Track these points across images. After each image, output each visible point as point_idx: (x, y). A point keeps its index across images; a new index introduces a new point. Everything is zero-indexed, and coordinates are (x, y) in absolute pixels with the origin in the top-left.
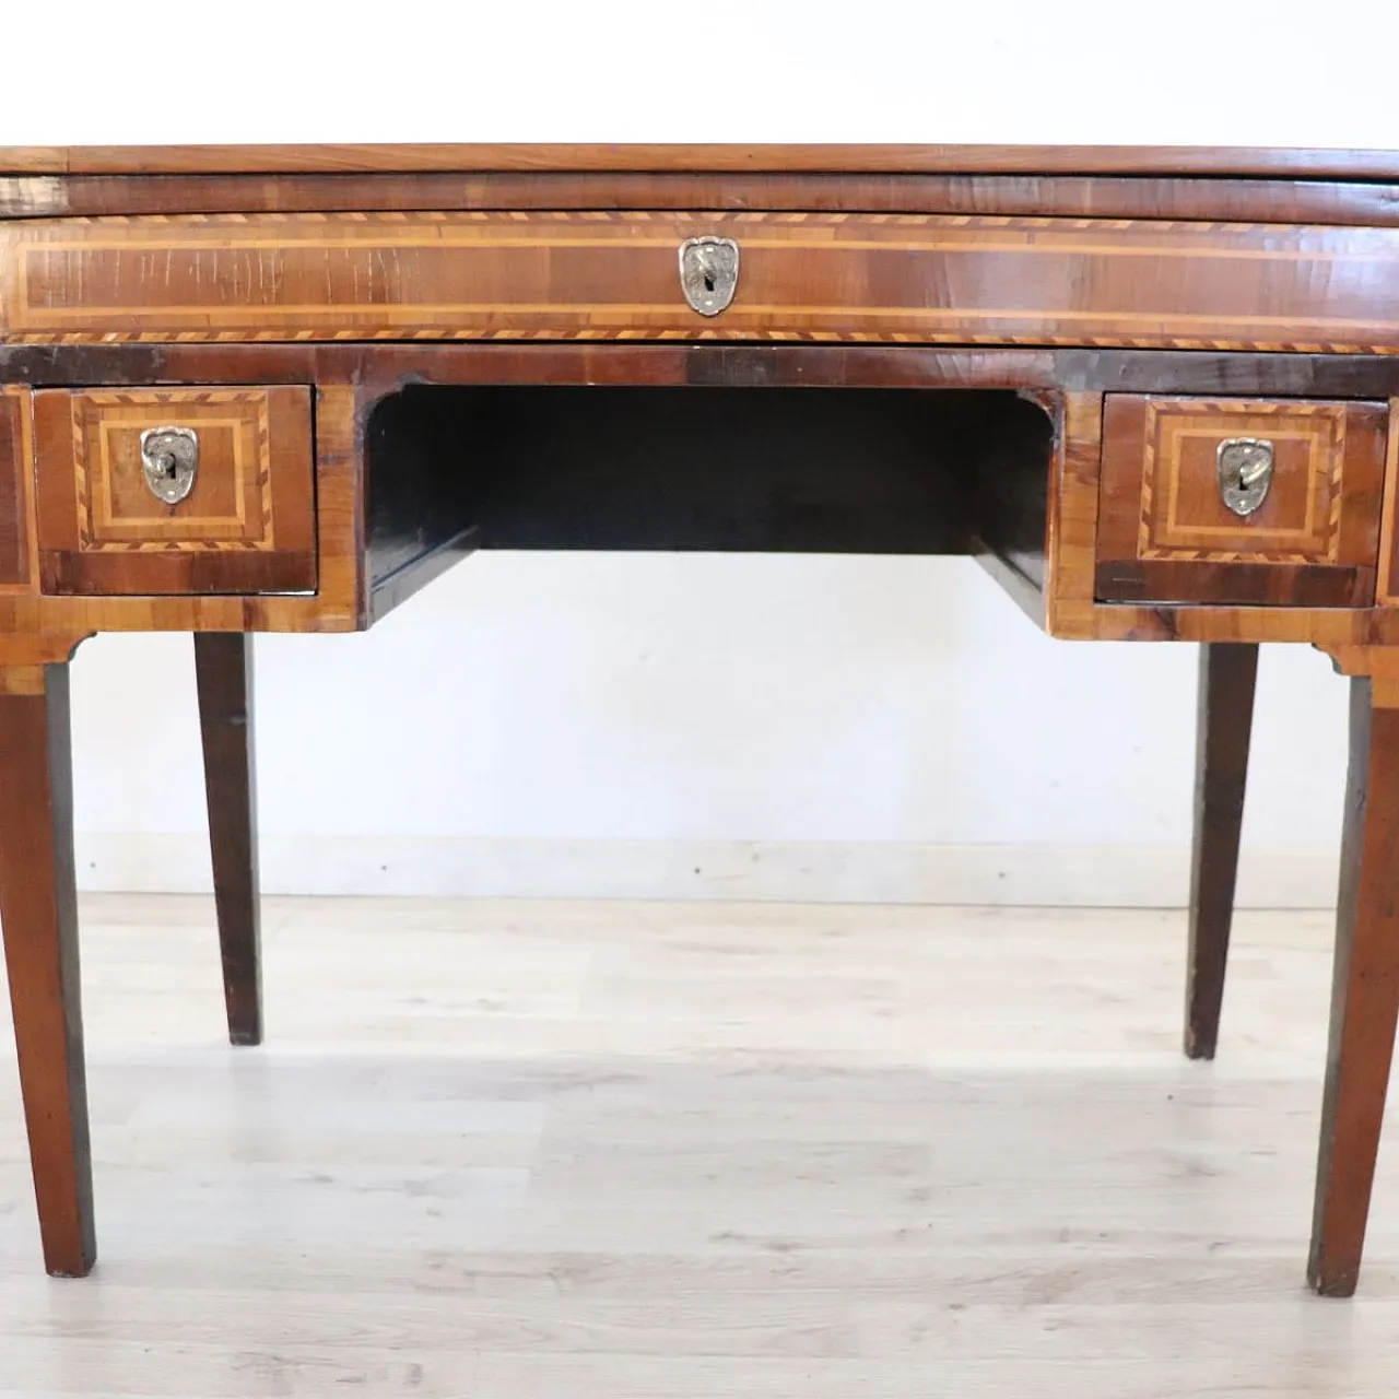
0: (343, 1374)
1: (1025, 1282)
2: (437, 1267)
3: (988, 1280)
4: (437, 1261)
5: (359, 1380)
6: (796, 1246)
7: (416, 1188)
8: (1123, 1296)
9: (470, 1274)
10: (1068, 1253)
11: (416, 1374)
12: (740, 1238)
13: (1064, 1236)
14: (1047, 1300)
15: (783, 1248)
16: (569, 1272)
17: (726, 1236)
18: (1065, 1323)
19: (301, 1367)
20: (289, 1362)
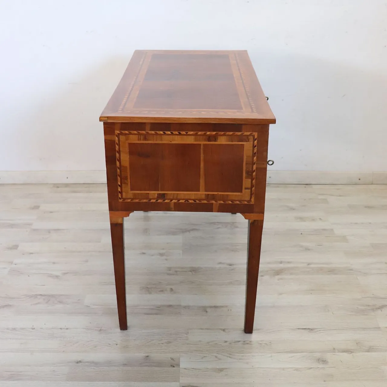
0: (160, 290)
1: (274, 271)
2: (170, 270)
3: (267, 271)
4: (170, 269)
5: (162, 291)
6: (233, 265)
7: (162, 255)
8: (291, 274)
9: (176, 271)
10: (282, 266)
11: (172, 290)
12: (223, 263)
13: (281, 263)
14: (278, 275)
15: (230, 265)
16: (193, 271)
17: (220, 263)
18: (281, 279)
19: (152, 289)
20: (149, 288)
